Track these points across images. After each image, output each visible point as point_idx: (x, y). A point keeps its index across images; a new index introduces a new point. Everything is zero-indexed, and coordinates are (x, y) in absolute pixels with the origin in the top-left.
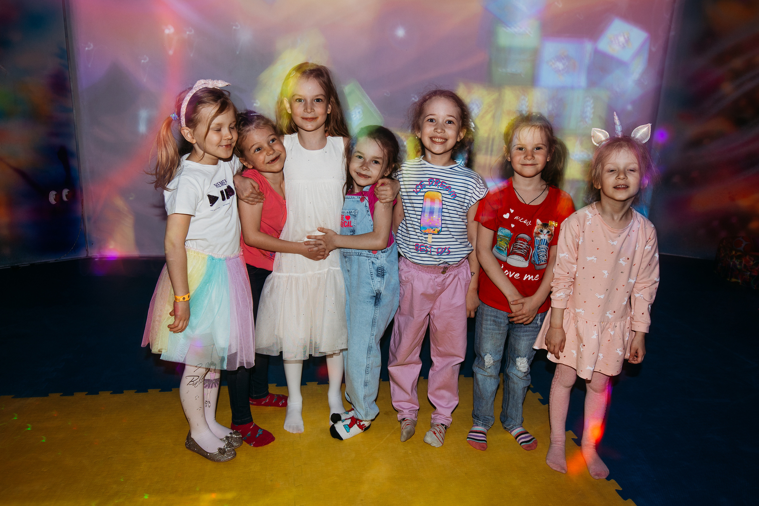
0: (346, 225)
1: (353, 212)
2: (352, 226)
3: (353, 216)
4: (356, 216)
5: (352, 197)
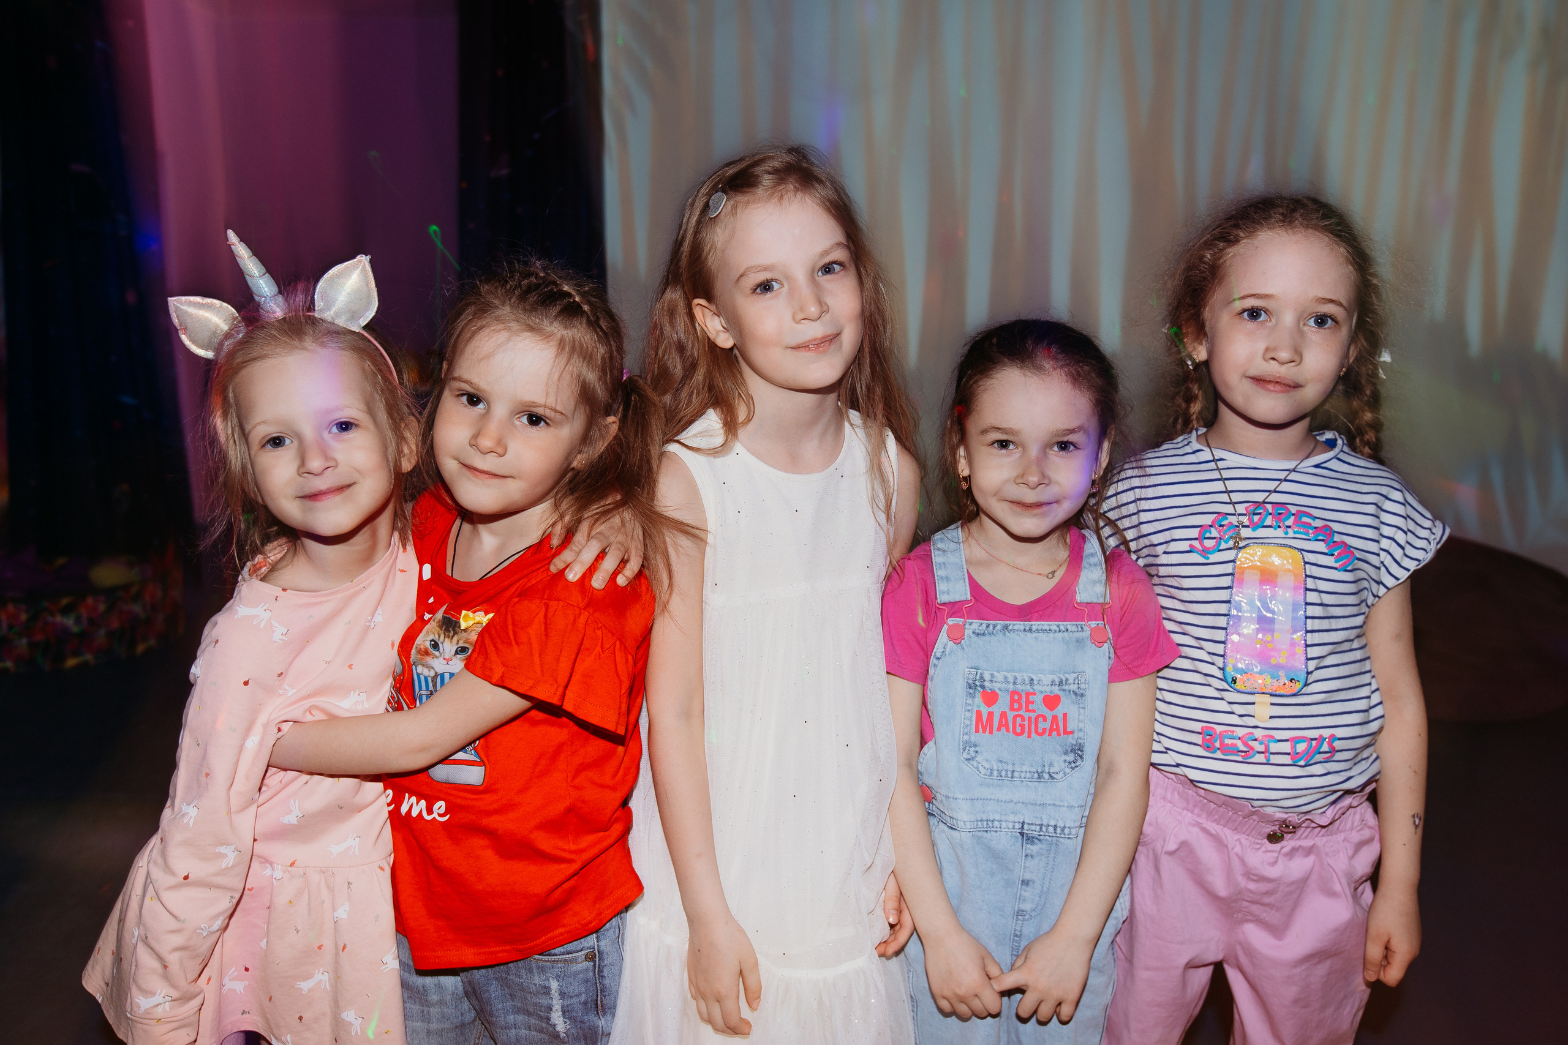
0: (1044, 730)
1: (1071, 681)
2: (1072, 733)
3: (1073, 696)
4: (1083, 695)
5: (1058, 626)
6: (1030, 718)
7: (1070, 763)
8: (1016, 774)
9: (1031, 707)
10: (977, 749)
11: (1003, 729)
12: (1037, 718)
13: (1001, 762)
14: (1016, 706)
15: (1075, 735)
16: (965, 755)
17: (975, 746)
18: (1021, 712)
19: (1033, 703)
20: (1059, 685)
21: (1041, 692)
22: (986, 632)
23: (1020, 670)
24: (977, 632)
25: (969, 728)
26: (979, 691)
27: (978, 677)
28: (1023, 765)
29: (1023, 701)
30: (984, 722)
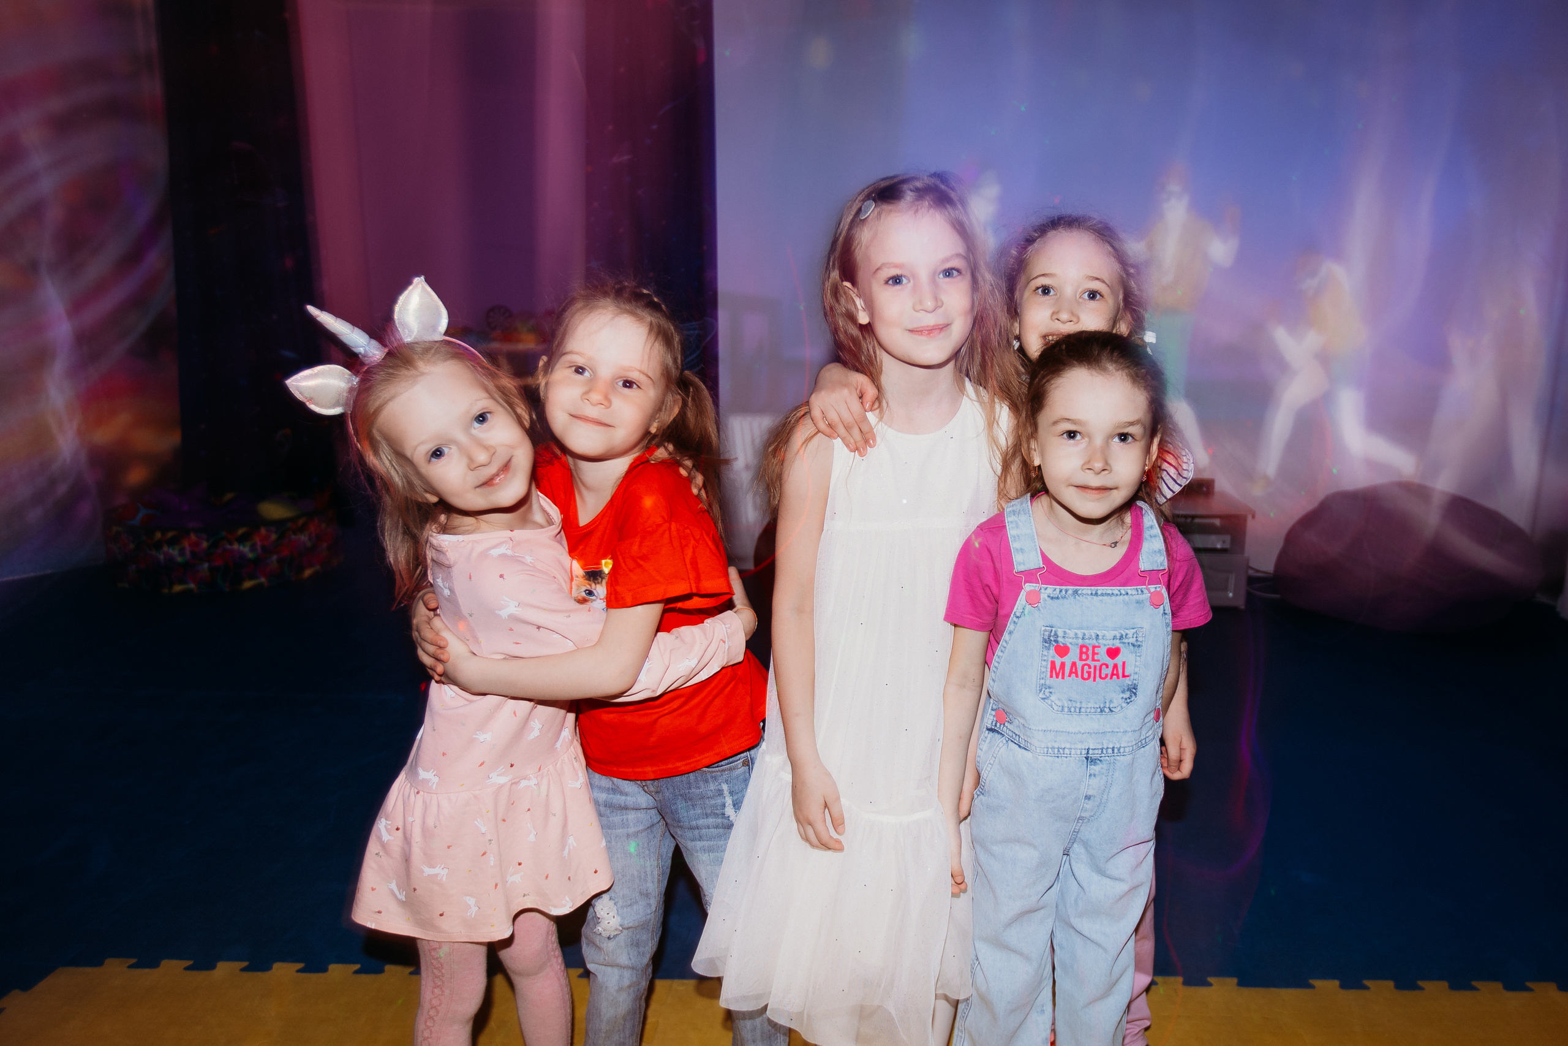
0: (1107, 675)
1: (1131, 636)
2: (1128, 676)
3: (1131, 648)
4: (1139, 646)
5: (1119, 591)
6: (1095, 667)
7: (1126, 699)
8: (1083, 710)
9: (1096, 657)
10: (1051, 690)
11: (1073, 675)
12: (1101, 666)
13: (1071, 700)
14: (1084, 657)
15: (1132, 678)
16: (1041, 695)
17: (1050, 688)
18: (1089, 662)
19: (1097, 654)
20: (1120, 639)
21: (1105, 645)
22: (1060, 596)
23: (1087, 628)
24: (1052, 595)
25: (1045, 674)
26: (1053, 645)
27: (1052, 634)
28: (1089, 702)
29: (1090, 653)
30: (1058, 670)
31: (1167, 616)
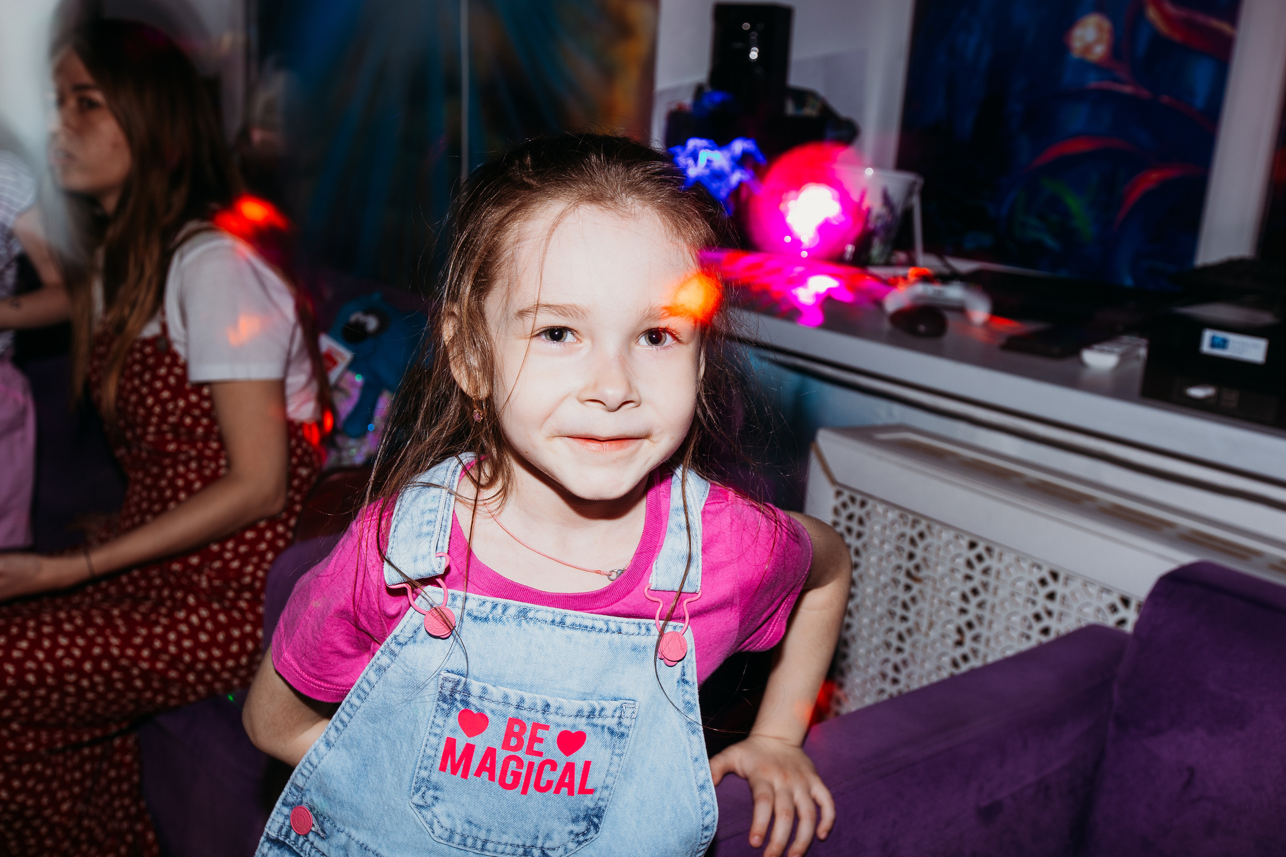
0: (550, 783)
1: (609, 712)
2: (591, 791)
3: (607, 736)
4: (622, 735)
5: (607, 622)
6: (531, 765)
7: (577, 835)
8: (490, 846)
9: (537, 747)
10: (438, 794)
11: (485, 775)
12: (542, 766)
13: (470, 823)
14: (513, 742)
15: (597, 795)
16: (417, 799)
17: (436, 788)
18: (520, 754)
19: (541, 740)
20: (588, 717)
21: (558, 725)
22: (490, 616)
23: (531, 688)
24: (475, 614)
25: (431, 761)
26: (458, 709)
27: (460, 688)
28: (504, 833)
29: (526, 737)
30: (457, 758)
31: (687, 687)
